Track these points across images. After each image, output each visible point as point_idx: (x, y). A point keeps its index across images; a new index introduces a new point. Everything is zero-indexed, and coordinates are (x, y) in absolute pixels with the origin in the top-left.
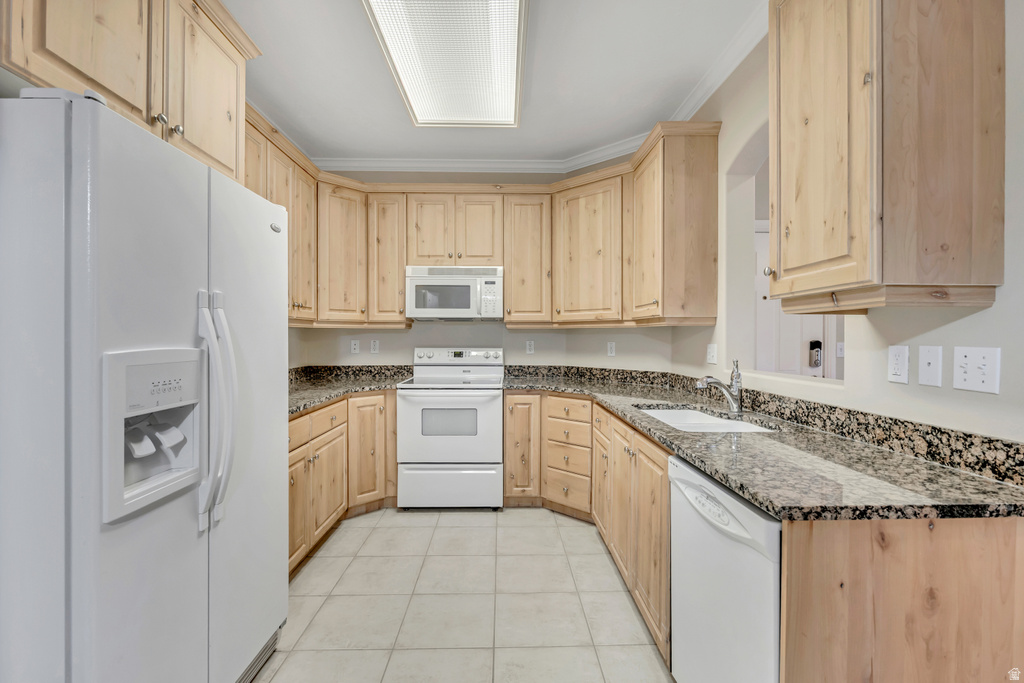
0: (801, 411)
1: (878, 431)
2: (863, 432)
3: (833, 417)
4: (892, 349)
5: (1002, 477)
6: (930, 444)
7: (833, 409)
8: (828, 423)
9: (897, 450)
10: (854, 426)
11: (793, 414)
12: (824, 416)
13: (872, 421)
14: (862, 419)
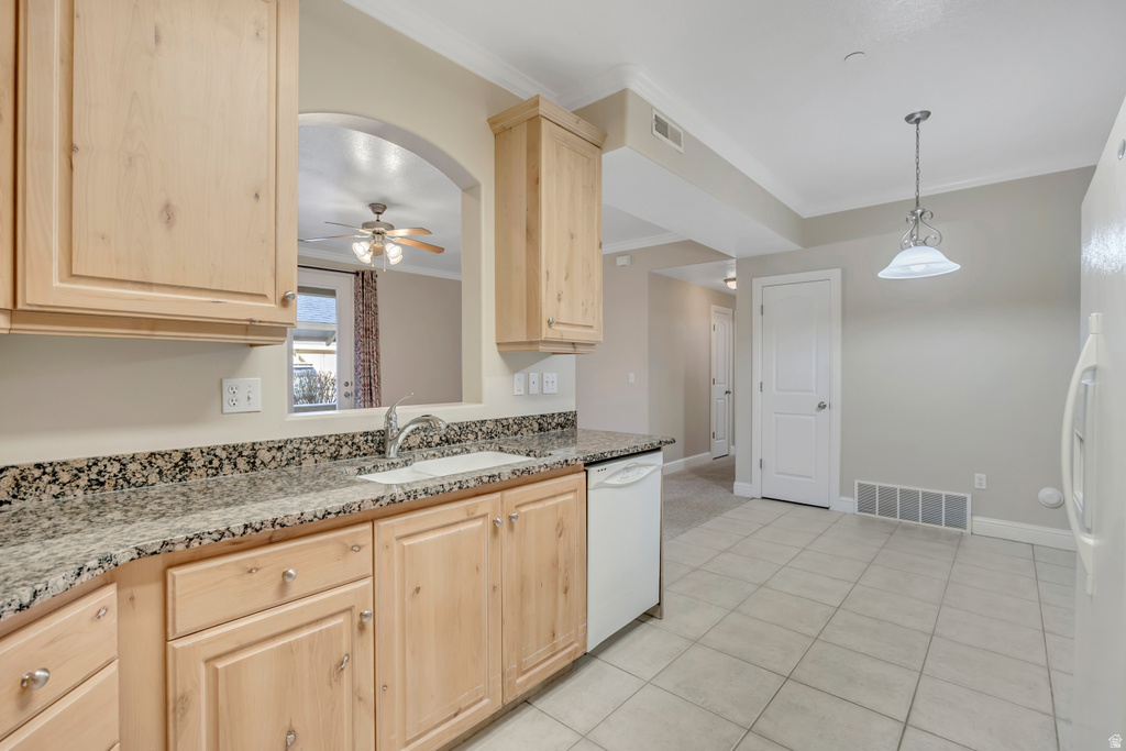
0: (453, 433)
1: (515, 427)
2: (506, 431)
3: (484, 429)
4: (516, 375)
5: (563, 428)
6: (540, 424)
7: (484, 422)
8: (480, 433)
9: (525, 433)
10: (500, 429)
11: (444, 438)
12: (477, 430)
13: (511, 421)
14: (505, 423)
